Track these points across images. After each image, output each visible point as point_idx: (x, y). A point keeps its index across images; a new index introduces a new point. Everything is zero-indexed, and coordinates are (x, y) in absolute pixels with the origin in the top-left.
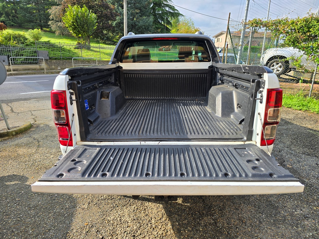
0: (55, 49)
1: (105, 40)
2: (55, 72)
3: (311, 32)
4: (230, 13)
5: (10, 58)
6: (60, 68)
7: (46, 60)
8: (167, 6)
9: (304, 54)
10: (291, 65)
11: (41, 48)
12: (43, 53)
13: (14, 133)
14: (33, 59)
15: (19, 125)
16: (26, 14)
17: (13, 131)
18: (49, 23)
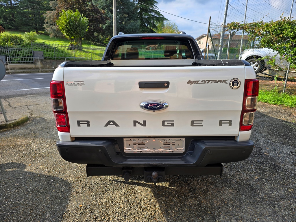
0: (49, 50)
1: (96, 42)
2: (49, 71)
3: (283, 34)
4: (210, 17)
5: (8, 58)
6: (54, 67)
7: (41, 60)
8: (153, 11)
9: (278, 53)
10: (266, 64)
11: (36, 48)
12: (39, 53)
13: (12, 125)
14: (29, 59)
15: (16, 118)
16: (22, 18)
17: (11, 124)
18: (44, 27)
